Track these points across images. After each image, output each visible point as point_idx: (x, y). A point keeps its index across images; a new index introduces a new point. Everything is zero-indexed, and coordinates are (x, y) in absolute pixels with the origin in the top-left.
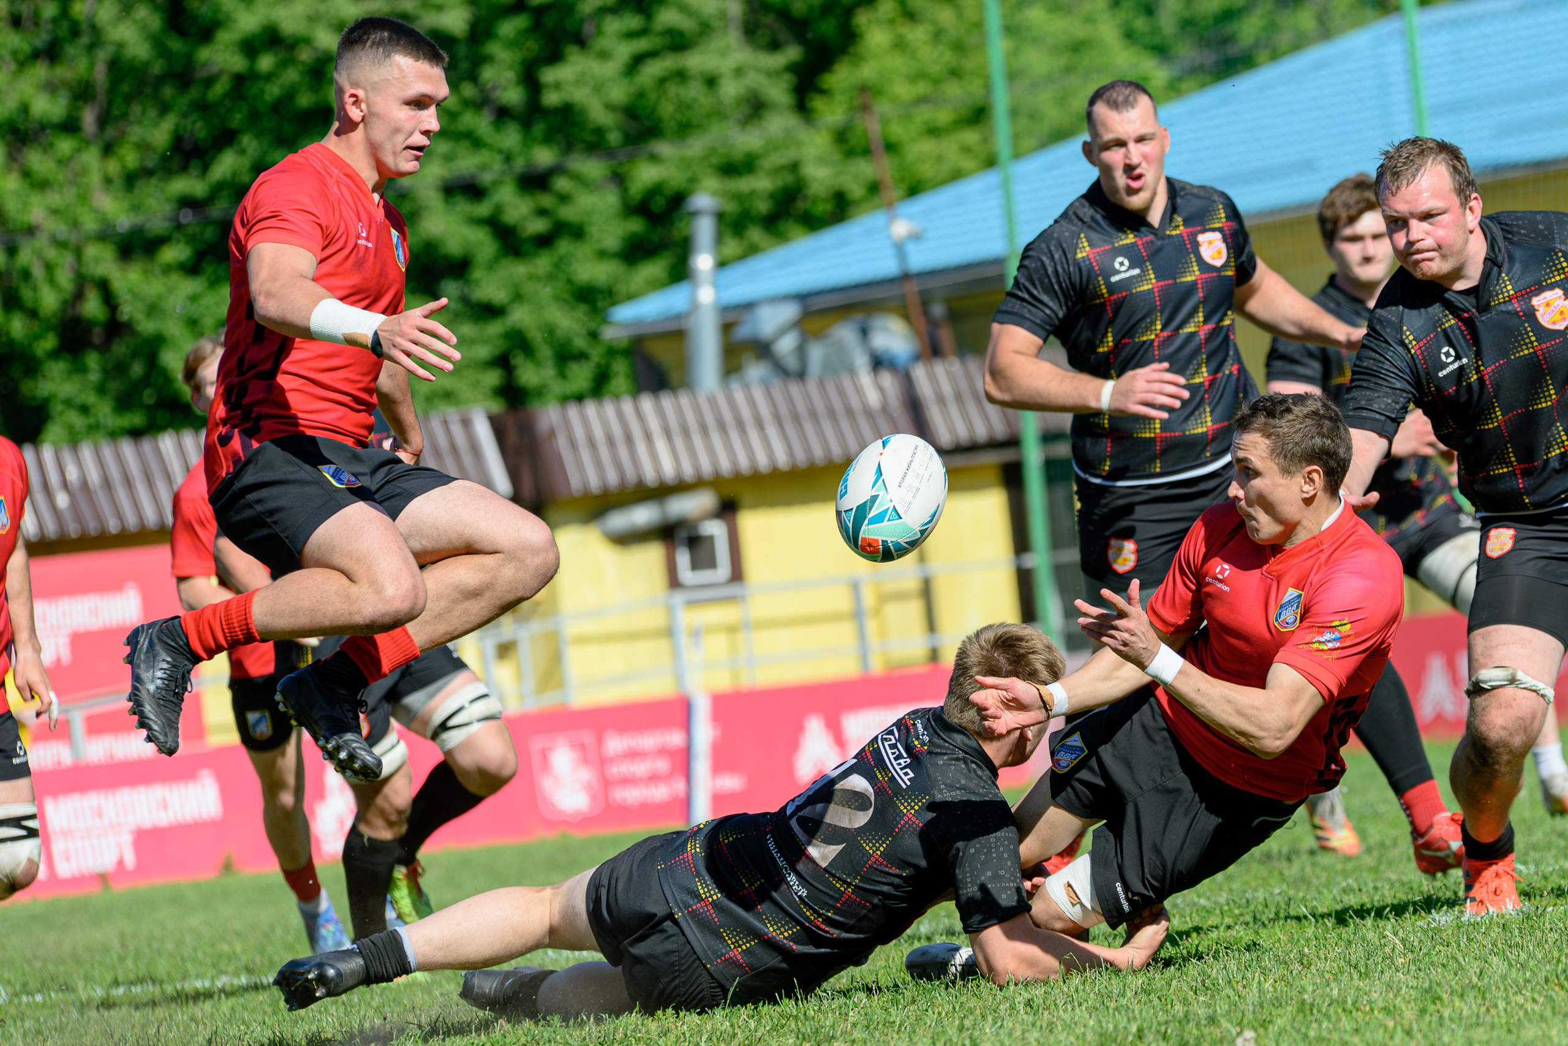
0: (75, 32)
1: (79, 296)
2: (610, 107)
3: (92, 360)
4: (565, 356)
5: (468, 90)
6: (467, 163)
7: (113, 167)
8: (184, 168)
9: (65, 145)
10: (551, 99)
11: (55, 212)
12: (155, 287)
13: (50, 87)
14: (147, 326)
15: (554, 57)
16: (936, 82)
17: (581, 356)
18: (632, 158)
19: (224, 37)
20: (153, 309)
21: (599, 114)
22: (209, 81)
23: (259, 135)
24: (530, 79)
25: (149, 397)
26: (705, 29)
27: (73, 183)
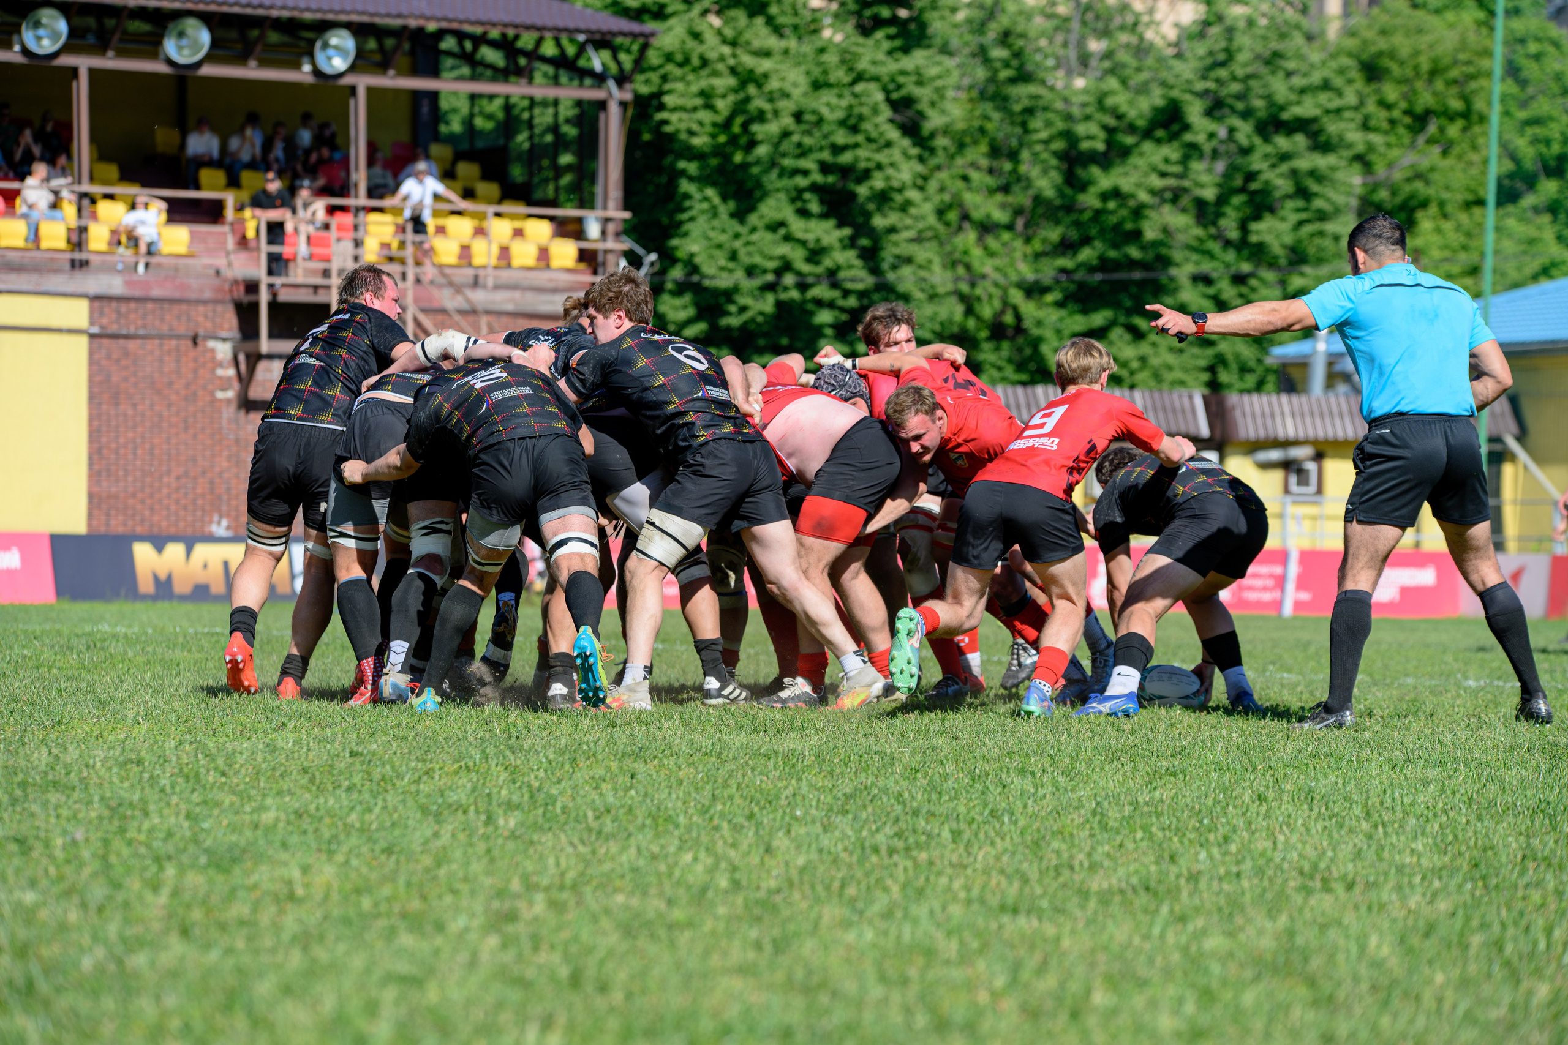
0: (1019, 180)
1: (1003, 312)
2: (1284, 246)
3: (1006, 345)
4: (1244, 370)
5: (1213, 230)
6: (1207, 267)
7: (1029, 250)
8: (1063, 254)
9: (1006, 236)
10: (1254, 239)
11: (997, 269)
12: (1041, 314)
13: (1003, 206)
14: (1035, 332)
15: (1257, 217)
16: (1454, 251)
17: (1251, 371)
18: (1290, 273)
19: (1093, 190)
20: (1039, 323)
21: (1277, 249)
22: (1082, 211)
23: (1104, 241)
24: (1243, 227)
25: (1032, 366)
26: (1337, 211)
27: (1007, 255)
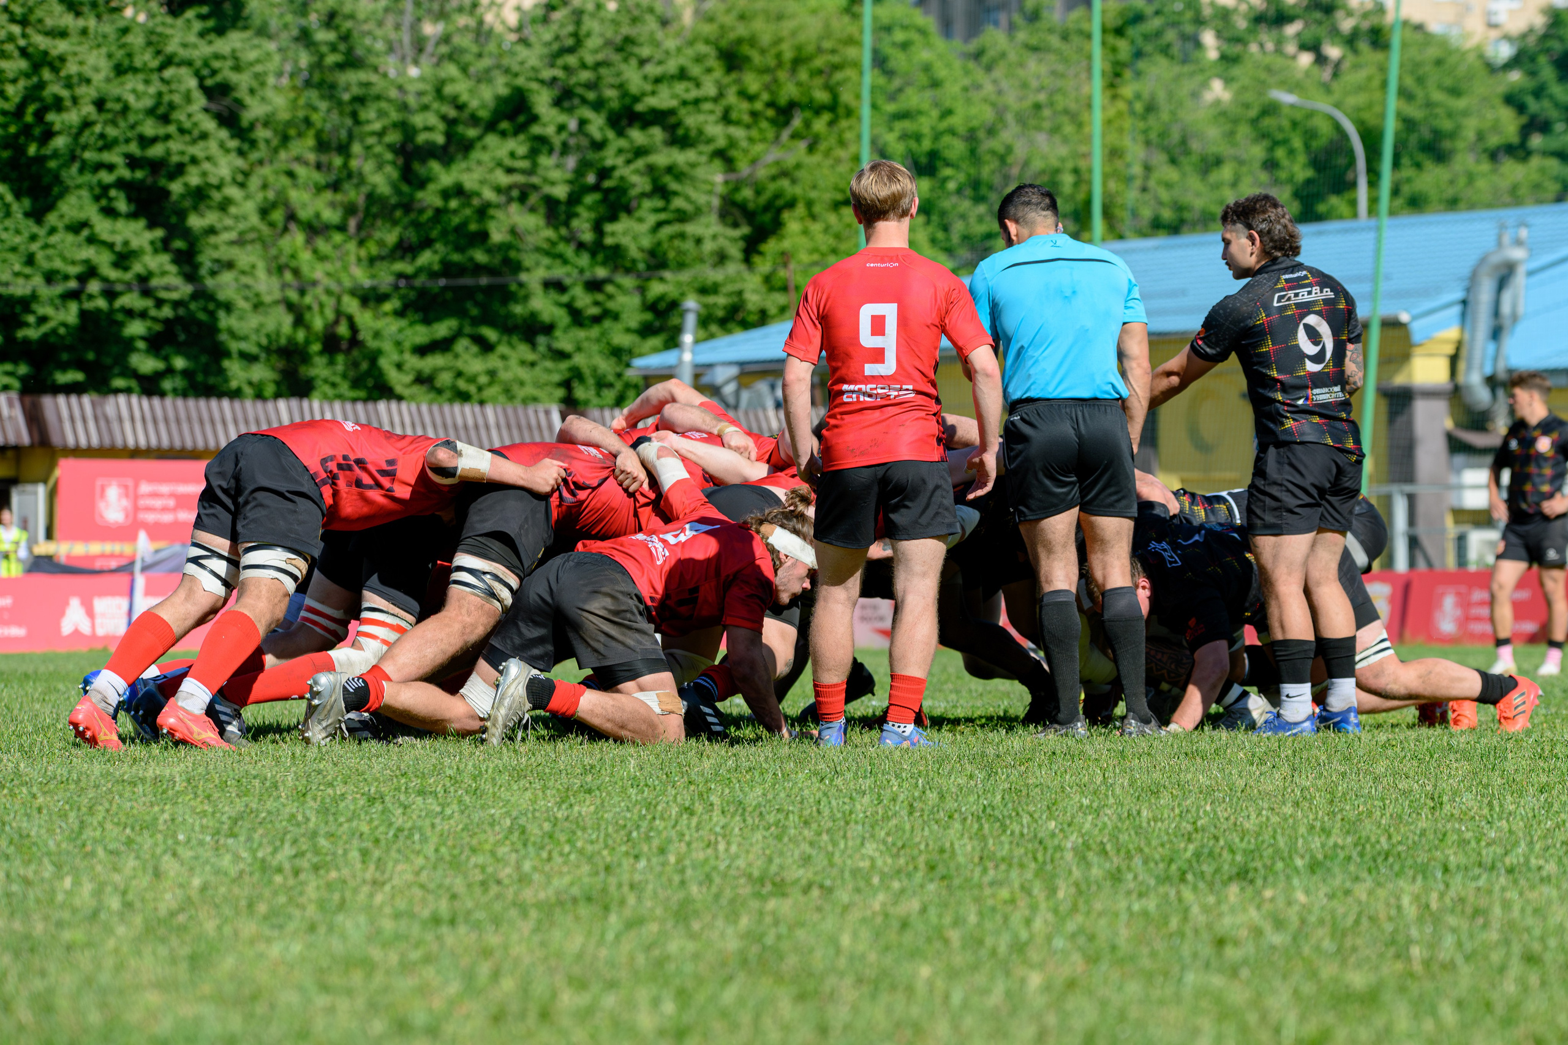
0: (350, 176)
1: (336, 322)
2: (641, 250)
3: (340, 358)
4: (602, 384)
5: (564, 231)
6: (559, 272)
7: (363, 253)
8: (402, 258)
9: (338, 238)
10: (609, 241)
11: (328, 274)
12: (379, 324)
13: (333, 205)
14: (372, 344)
15: (613, 218)
16: (823, 255)
17: (610, 386)
18: (648, 279)
19: (432, 187)
20: (377, 335)
21: (634, 252)
22: (421, 211)
23: (446, 244)
24: (598, 228)
25: (370, 382)
26: (698, 212)
27: (341, 259)
